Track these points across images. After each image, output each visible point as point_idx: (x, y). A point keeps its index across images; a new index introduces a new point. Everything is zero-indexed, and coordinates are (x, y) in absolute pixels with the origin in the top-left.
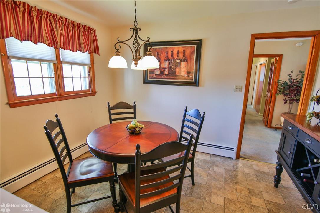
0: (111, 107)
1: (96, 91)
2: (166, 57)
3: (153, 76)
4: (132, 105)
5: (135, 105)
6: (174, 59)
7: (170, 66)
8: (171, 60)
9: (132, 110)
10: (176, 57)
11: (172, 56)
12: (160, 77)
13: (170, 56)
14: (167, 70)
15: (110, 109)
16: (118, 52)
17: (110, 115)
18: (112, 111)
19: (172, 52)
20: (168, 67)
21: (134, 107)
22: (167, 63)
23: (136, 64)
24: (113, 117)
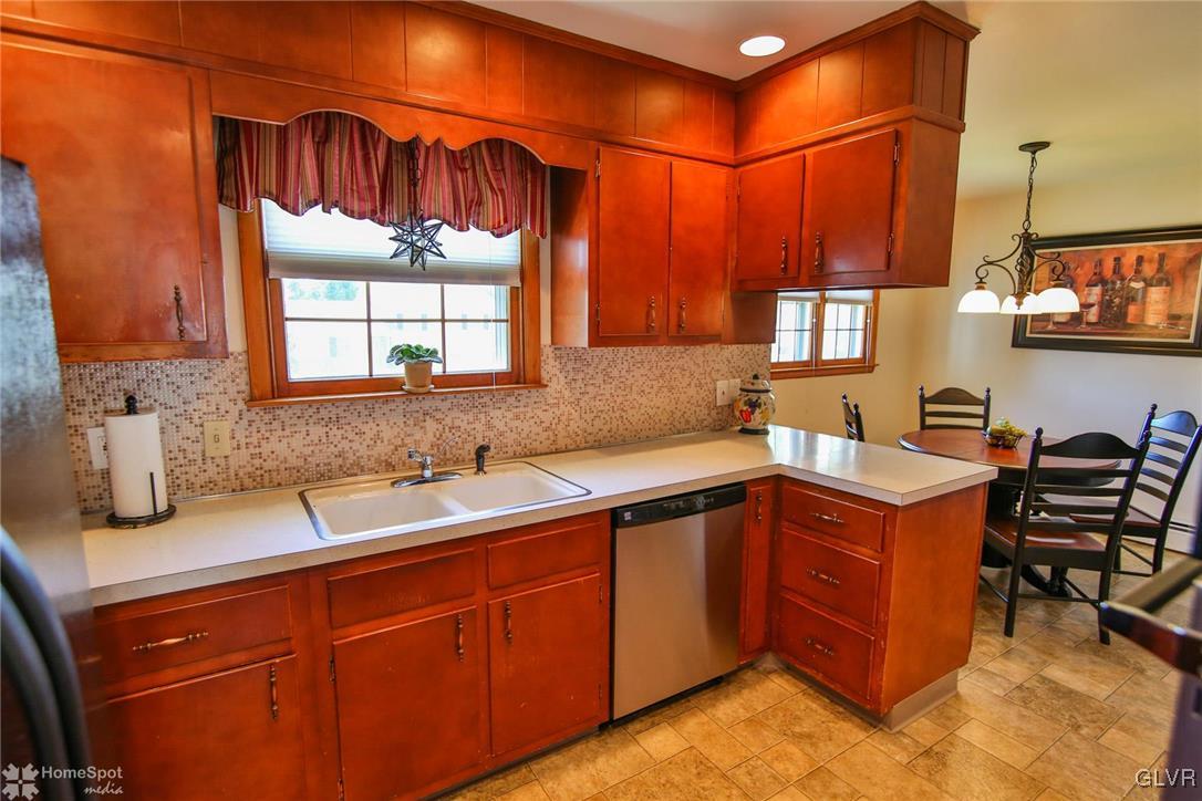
0: (926, 396)
1: (876, 362)
2: (1095, 274)
3: (1047, 326)
4: (982, 396)
5: (988, 399)
6: (1123, 279)
7: (1107, 298)
8: (1114, 283)
9: (980, 410)
10: (1130, 274)
11: (1117, 270)
12: (1070, 329)
13: (1108, 272)
14: (1094, 310)
15: (923, 400)
16: (981, 282)
17: (924, 414)
18: (929, 408)
19: (1117, 260)
20: (1101, 303)
21: (987, 403)
22: (1097, 290)
23: (1019, 304)
24: (930, 421)
